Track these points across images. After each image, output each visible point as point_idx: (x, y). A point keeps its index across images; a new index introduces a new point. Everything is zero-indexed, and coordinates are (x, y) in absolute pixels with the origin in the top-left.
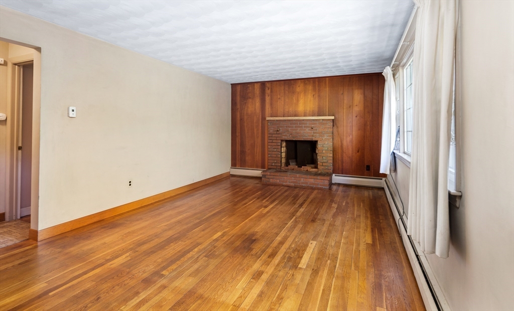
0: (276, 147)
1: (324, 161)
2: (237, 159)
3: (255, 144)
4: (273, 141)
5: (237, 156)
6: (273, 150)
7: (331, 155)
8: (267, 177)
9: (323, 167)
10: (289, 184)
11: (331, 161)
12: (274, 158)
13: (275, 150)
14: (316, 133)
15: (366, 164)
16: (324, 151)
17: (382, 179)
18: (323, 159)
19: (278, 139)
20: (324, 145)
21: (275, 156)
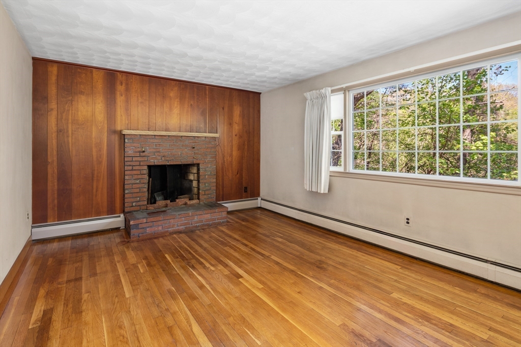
0: (140, 177)
1: (207, 188)
2: (50, 206)
3: (93, 175)
4: (134, 168)
5: (49, 201)
6: (133, 182)
7: (215, 180)
8: (140, 226)
9: (205, 196)
10: (177, 228)
11: (215, 188)
12: (135, 195)
13: (138, 181)
14: (197, 154)
15: (244, 185)
16: (207, 176)
17: (257, 199)
18: (205, 186)
19: (142, 164)
20: (207, 169)
21: (138, 190)
